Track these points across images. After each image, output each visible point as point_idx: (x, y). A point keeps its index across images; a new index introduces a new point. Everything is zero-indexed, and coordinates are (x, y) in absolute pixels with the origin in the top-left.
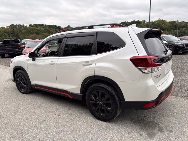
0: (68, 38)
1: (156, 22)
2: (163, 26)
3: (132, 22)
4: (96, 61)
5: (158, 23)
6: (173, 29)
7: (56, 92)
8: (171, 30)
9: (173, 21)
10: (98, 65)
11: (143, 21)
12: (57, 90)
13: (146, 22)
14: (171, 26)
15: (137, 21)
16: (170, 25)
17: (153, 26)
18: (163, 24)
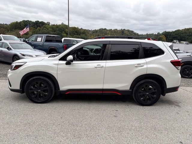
0: (112, 44)
1: (60, 25)
2: (67, 30)
3: (35, 21)
4: (147, 63)
5: (62, 27)
6: (75, 34)
7: (102, 92)
8: (73, 35)
9: (75, 27)
10: (149, 66)
11: (48, 22)
12: (103, 90)
13: (50, 25)
14: (74, 32)
15: (41, 22)
16: (72, 30)
17: (58, 29)
18: (67, 28)
